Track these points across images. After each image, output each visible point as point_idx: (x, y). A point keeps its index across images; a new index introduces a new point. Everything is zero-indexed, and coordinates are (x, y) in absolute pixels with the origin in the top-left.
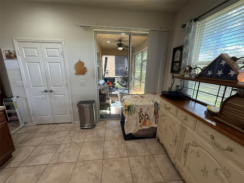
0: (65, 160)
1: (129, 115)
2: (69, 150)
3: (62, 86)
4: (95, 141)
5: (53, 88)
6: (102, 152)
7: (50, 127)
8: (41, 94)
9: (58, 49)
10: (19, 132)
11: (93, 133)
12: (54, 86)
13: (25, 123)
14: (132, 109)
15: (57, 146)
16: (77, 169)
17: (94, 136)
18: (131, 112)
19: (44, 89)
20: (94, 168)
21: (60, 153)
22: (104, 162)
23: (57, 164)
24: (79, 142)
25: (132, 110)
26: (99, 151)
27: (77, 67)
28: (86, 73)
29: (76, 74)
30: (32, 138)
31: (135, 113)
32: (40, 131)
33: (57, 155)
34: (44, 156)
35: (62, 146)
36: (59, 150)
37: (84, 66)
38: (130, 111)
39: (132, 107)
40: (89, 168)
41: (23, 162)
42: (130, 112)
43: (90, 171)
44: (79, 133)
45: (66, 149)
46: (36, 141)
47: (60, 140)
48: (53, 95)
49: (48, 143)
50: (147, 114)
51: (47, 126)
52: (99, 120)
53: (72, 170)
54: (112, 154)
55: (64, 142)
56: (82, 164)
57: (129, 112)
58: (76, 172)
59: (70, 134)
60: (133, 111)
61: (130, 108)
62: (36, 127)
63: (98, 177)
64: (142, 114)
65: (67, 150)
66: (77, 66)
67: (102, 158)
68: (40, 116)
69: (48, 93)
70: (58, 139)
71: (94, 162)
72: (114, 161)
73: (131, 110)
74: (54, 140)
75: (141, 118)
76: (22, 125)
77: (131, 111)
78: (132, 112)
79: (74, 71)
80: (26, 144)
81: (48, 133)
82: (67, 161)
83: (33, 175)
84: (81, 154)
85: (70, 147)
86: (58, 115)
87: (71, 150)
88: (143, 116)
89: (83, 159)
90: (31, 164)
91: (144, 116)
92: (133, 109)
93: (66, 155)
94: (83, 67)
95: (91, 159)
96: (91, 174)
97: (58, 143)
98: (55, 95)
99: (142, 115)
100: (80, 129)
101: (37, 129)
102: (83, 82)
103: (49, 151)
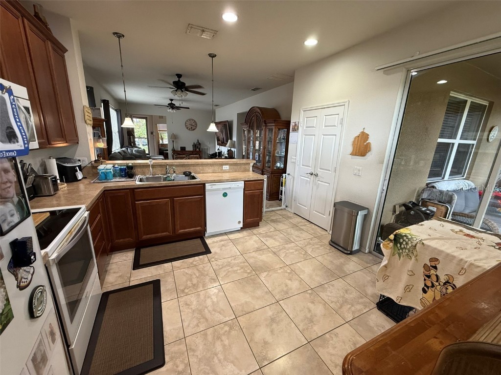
0: (282, 256)
1: (394, 255)
2: (293, 252)
3: (329, 170)
4: (329, 267)
5: (319, 172)
6: (320, 283)
7: (302, 222)
8: (306, 175)
9: (338, 114)
10: (278, 212)
11: (339, 259)
12: (320, 169)
13: (287, 207)
14: (404, 243)
15: (289, 241)
16: (282, 270)
17: (335, 262)
18: (401, 251)
19: (310, 170)
20: (294, 285)
21: (285, 248)
22: (309, 291)
23: (275, 253)
24: (310, 253)
25: (406, 247)
26: (318, 279)
27: (356, 143)
28: (367, 154)
29: (352, 154)
30: (280, 222)
31: (413, 258)
32: (291, 221)
33: (281, 247)
34: (273, 240)
35: (293, 245)
36: (286, 246)
37: (367, 142)
38: (399, 245)
39: (407, 240)
40: (290, 279)
41: (260, 234)
42: (399, 250)
43: (289, 282)
44: (321, 246)
45: (293, 249)
46: (281, 226)
47: (296, 238)
48: (316, 181)
49: (285, 234)
50: (454, 285)
51: (300, 219)
52: (370, 252)
53: (278, 266)
54: (329, 296)
55: (297, 243)
56: (289, 271)
57: (396, 248)
58: (279, 271)
59: (311, 240)
60: (407, 251)
61: (401, 240)
62: (292, 215)
63: (288, 294)
64: (437, 276)
65: (291, 251)
66: (356, 141)
67: (312, 288)
68: (299, 204)
69: (313, 176)
70: (296, 236)
71: (301, 281)
72: (320, 303)
73: (403, 246)
74: (292, 234)
75: (429, 284)
76: (283, 207)
77: (402, 249)
78: (404, 250)
79: (350, 149)
80: (272, 224)
81: (295, 226)
82: (282, 259)
83: (257, 246)
84: (299, 264)
85: (296, 251)
86: (315, 211)
87: (295, 253)
88: (437, 281)
89: (295, 269)
90: (262, 239)
91: (442, 284)
92: (408, 247)
93: (286, 253)
94: (365, 144)
95: (301, 276)
96: (287, 286)
97: (291, 239)
98: (319, 182)
99: (434, 278)
100: (328, 244)
101: (290, 218)
102: (359, 170)
103: (280, 240)
